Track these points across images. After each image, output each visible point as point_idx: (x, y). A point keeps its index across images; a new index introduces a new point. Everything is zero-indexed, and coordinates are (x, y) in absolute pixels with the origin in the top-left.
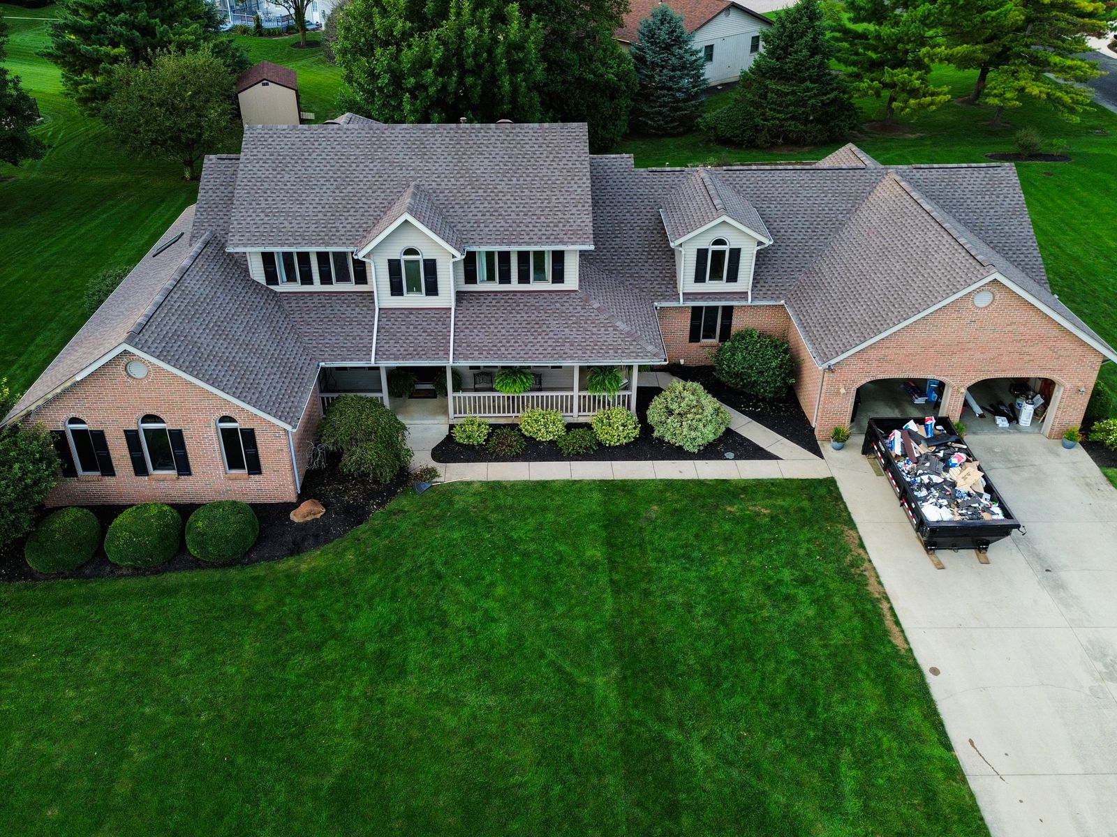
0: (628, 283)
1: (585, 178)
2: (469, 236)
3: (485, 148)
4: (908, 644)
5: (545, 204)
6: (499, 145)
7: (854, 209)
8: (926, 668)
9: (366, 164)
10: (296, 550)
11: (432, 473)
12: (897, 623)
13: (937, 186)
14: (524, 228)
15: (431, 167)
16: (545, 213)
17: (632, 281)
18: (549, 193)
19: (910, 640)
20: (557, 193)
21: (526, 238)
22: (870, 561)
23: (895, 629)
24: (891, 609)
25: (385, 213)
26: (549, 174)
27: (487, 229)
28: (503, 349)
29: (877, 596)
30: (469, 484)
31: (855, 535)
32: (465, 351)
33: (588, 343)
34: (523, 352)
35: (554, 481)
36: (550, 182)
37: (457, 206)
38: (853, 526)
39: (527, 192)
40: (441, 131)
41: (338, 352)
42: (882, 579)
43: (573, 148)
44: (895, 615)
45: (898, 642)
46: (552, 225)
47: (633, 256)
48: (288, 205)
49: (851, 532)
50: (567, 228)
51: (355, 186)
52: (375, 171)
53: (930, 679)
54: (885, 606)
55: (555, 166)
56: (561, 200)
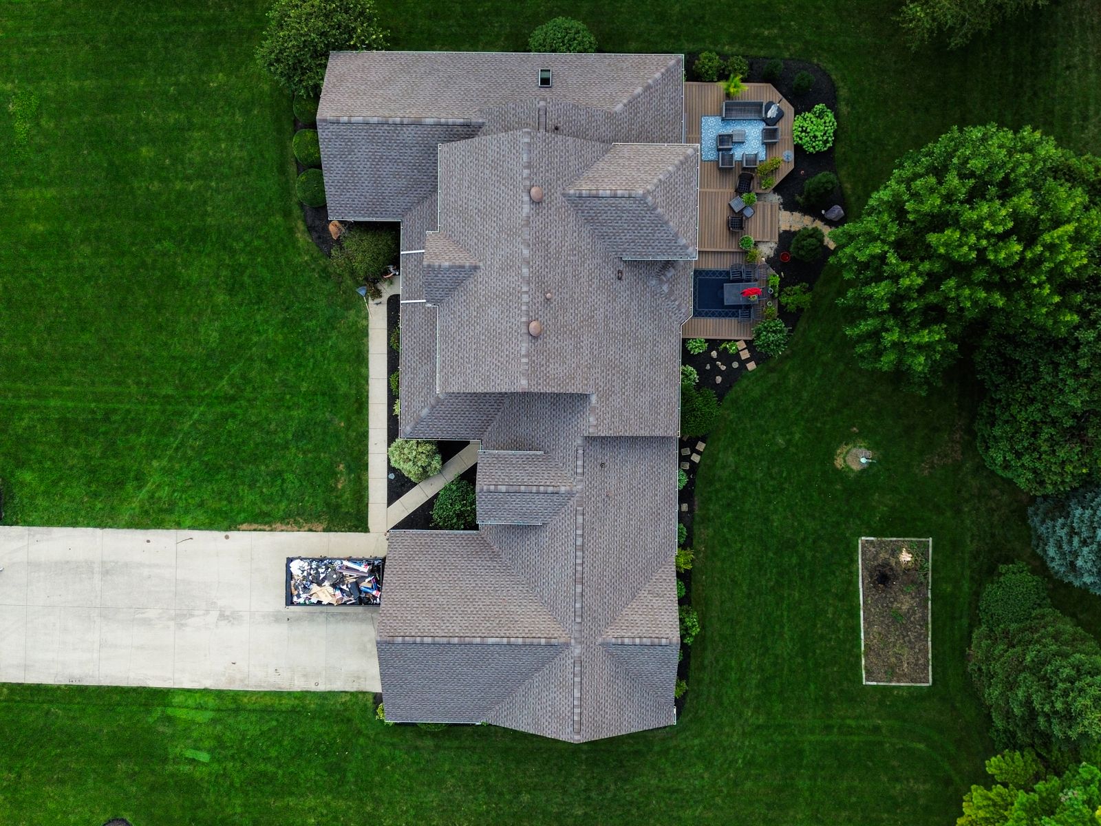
1: (483, 388)
2: (445, 308)
3: (506, 314)
4: (243, 531)
5: (466, 360)
6: (509, 324)
8: (229, 533)
9: (496, 228)
12: (255, 530)
14: (450, 345)
15: (493, 276)
16: (460, 359)
18: (474, 362)
19: (245, 532)
20: (473, 368)
21: (444, 347)
22: (299, 531)
23: (252, 528)
24: (264, 530)
26: (486, 363)
27: (450, 320)
29: (274, 526)
30: (366, 318)
31: (319, 529)
35: (367, 368)
36: (481, 363)
37: (465, 297)
38: (324, 530)
39: (474, 347)
40: (521, 280)
42: (285, 533)
43: (505, 380)
44: (260, 530)
45: (245, 526)
46: (452, 364)
48: (467, 178)
49: (321, 528)
50: (450, 375)
52: (490, 235)
53: (224, 534)
54: (267, 527)
55: (492, 367)
56: (469, 371)
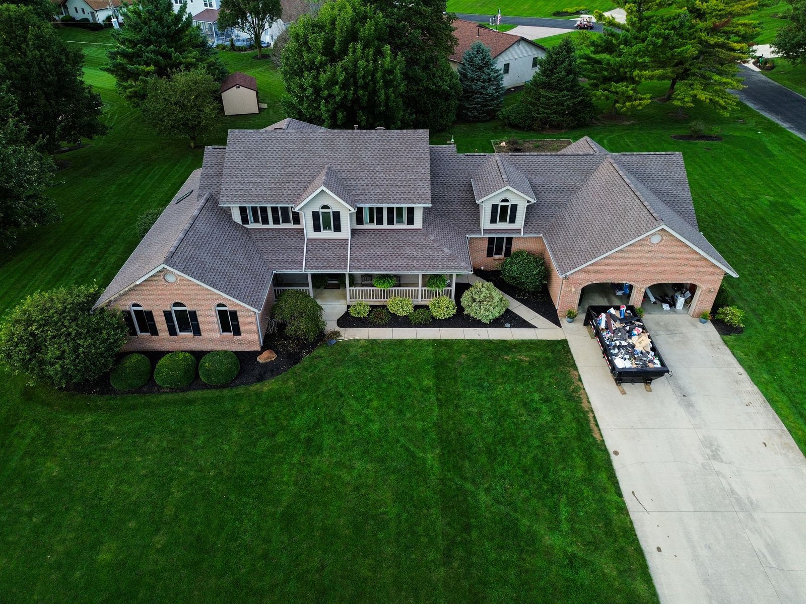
0: (451, 223)
1: (427, 163)
2: (359, 198)
3: (368, 145)
4: (602, 437)
5: (403, 179)
6: (377, 143)
7: (585, 179)
8: (611, 451)
9: (299, 154)
10: (261, 379)
11: (337, 334)
12: (597, 425)
13: (635, 166)
14: (391, 193)
15: (337, 156)
16: (403, 184)
17: (454, 222)
18: (405, 172)
19: (603, 435)
20: (411, 172)
21: (392, 200)
22: (584, 389)
23: (595, 428)
24: (594, 417)
25: (310, 184)
26: (406, 161)
27: (369, 194)
28: (378, 263)
29: (587, 409)
30: (358, 341)
31: (576, 374)
32: (356, 265)
33: (427, 261)
34: (389, 266)
35: (406, 340)
36: (406, 166)
37: (352, 180)
38: (576, 369)
39: (393, 172)
40: (343, 134)
41: (284, 265)
42: (590, 400)
43: (420, 145)
44: (596, 421)
45: (597, 436)
46: (407, 192)
47: (455, 207)
48: (254, 178)
49: (574, 372)
50: (416, 193)
51: (293, 167)
52: (304, 158)
53: (613, 457)
54: (591, 415)
55: (410, 156)
56: (413, 177)
